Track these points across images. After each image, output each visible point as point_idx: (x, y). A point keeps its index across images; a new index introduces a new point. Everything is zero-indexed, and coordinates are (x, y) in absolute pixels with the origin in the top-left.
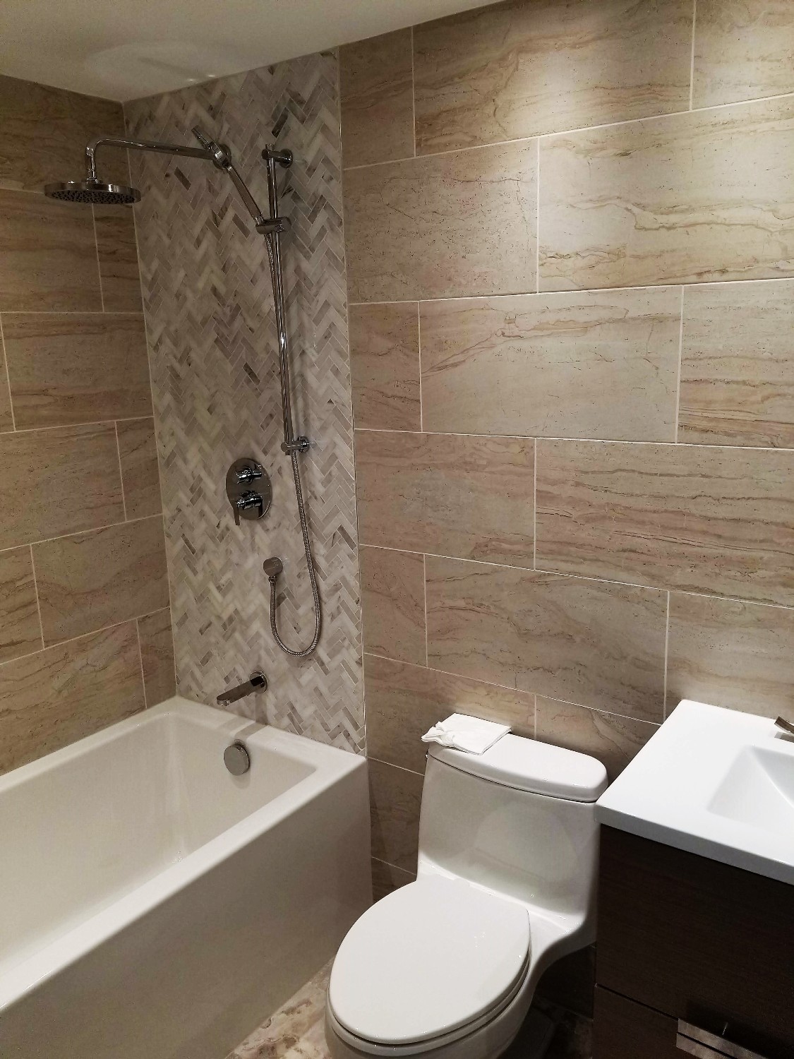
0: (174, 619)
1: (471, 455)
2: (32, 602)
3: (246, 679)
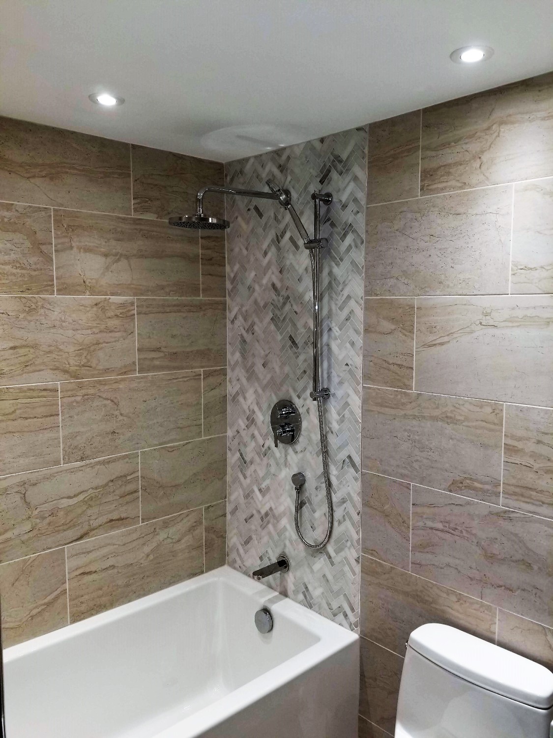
0: (229, 508)
1: (452, 411)
2: (136, 491)
3: (274, 560)
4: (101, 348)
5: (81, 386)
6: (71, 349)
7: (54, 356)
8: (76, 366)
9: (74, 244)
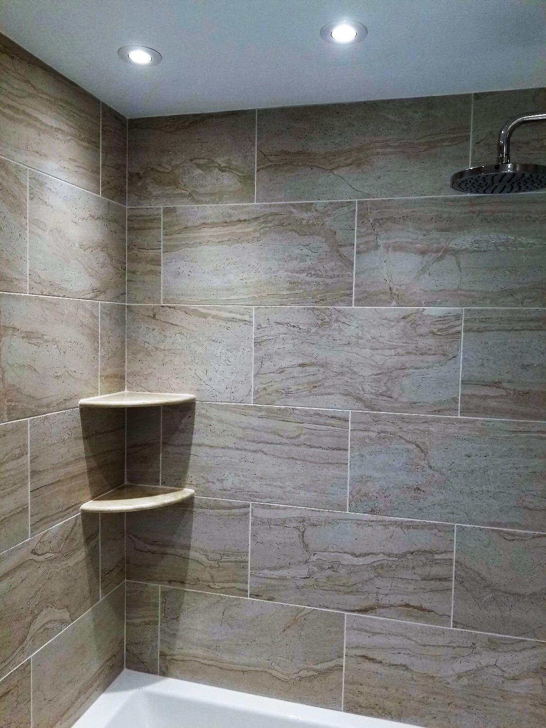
4: (408, 375)
5: (376, 420)
6: (367, 372)
7: (346, 378)
8: (372, 393)
9: (380, 242)
